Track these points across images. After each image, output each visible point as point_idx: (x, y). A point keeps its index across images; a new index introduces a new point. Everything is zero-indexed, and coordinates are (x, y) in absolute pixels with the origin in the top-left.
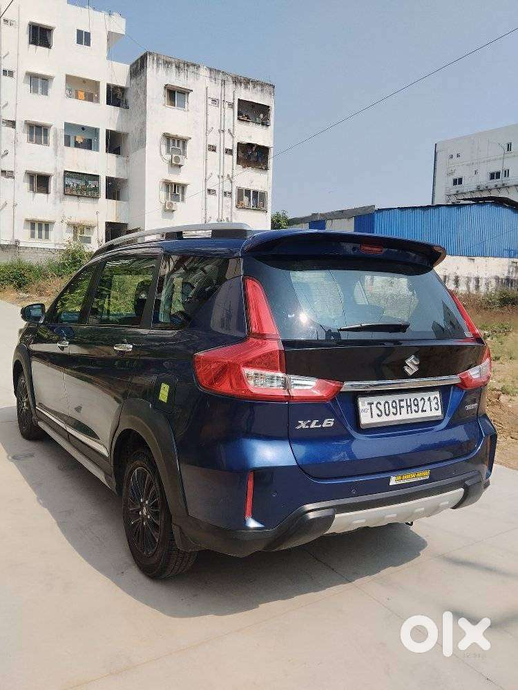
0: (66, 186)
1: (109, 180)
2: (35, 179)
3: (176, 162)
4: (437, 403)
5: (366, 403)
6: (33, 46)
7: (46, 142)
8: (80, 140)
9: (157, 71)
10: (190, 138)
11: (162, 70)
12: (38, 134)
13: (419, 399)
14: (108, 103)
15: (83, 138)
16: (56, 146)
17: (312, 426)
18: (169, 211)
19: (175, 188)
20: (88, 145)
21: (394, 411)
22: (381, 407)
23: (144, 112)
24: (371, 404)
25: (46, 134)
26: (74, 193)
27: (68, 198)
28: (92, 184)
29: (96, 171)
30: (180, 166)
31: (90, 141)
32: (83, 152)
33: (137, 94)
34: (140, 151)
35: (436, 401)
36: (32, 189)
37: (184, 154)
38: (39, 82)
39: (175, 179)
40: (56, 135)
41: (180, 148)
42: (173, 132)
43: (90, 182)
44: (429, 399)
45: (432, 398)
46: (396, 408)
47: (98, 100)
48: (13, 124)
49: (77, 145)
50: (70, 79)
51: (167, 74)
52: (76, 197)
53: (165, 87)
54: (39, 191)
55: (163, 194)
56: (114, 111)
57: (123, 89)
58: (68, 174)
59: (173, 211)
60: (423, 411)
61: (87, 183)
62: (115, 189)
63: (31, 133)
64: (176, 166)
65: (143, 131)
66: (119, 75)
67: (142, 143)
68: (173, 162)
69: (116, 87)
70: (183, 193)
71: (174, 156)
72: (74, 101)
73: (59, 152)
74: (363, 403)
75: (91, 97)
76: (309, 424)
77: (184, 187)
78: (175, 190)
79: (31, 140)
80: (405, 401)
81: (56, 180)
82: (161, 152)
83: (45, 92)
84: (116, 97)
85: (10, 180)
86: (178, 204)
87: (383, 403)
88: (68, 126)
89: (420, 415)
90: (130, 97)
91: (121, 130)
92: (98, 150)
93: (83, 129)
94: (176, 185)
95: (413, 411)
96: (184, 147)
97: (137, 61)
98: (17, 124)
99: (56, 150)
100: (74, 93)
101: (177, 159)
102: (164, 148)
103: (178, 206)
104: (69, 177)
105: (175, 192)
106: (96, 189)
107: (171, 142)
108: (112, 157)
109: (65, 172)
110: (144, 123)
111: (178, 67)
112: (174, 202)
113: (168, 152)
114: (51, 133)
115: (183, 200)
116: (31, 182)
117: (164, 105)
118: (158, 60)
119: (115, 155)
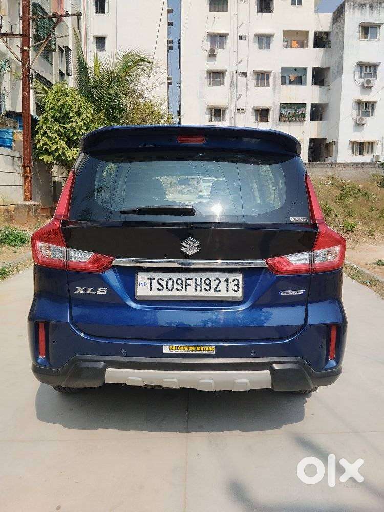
0: (281, 115)
1: (313, 106)
2: (259, 112)
3: (367, 84)
4: (237, 285)
5: (146, 277)
6: (260, 14)
7: (268, 84)
8: (292, 79)
9: (353, 13)
10: (381, 63)
11: (358, 12)
12: (263, 79)
13: (212, 279)
14: (315, 46)
15: (294, 76)
16: (275, 85)
17: (89, 292)
18: (359, 125)
19: (366, 106)
20: (299, 81)
21: (179, 287)
22: (164, 283)
23: (342, 48)
24: (151, 279)
25: (268, 78)
26: (286, 119)
27: (282, 124)
28: (300, 111)
29: (303, 100)
30: (371, 87)
31: (301, 78)
32: (294, 87)
33: (337, 35)
34: (338, 79)
35: (236, 282)
36: (257, 120)
37: (375, 76)
38: (264, 40)
39: (366, 98)
40: (275, 77)
41: (372, 72)
42: (365, 60)
43: (298, 110)
44: (227, 280)
45: (231, 280)
46: (181, 285)
47: (307, 46)
48: (245, 74)
49: (291, 83)
50: (286, 33)
51: (362, 14)
52: (288, 123)
53: (360, 25)
54: (262, 121)
55: (355, 112)
56: (320, 51)
57: (327, 34)
58: (283, 106)
59: (363, 125)
60: (215, 290)
61: (296, 111)
62: (318, 113)
63: (257, 79)
64: (367, 87)
65: (340, 64)
66: (324, 22)
67: (339, 73)
68: (365, 85)
69: (321, 33)
70: (373, 109)
71: (366, 79)
72: (289, 50)
73: (276, 91)
74: (141, 278)
75: (303, 44)
76: (86, 290)
77: (373, 104)
78: (366, 108)
79: (257, 84)
80: (194, 279)
81: (273, 112)
82: (354, 77)
83: (268, 47)
84: (322, 40)
85: (243, 115)
86: (368, 118)
87: (165, 279)
88: (284, 69)
89: (212, 294)
90: (332, 39)
91: (324, 66)
92: (305, 84)
93: (296, 69)
94: (367, 104)
95: (203, 289)
96: (375, 71)
97: (338, 8)
98: (248, 75)
99: (274, 89)
100: (289, 44)
101: (369, 82)
102: (358, 74)
103: (368, 120)
104: (283, 107)
105: (365, 109)
106: (303, 115)
107: (364, 68)
108: (317, 88)
109: (281, 104)
110: (342, 57)
111: (371, 6)
112: (364, 118)
113: (361, 77)
114: (272, 76)
115: (372, 115)
116: (257, 115)
117: (359, 40)
118: (354, 4)
119: (319, 86)
